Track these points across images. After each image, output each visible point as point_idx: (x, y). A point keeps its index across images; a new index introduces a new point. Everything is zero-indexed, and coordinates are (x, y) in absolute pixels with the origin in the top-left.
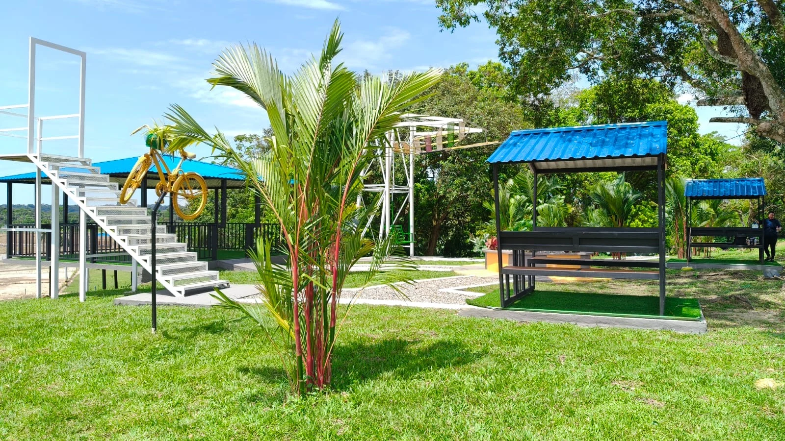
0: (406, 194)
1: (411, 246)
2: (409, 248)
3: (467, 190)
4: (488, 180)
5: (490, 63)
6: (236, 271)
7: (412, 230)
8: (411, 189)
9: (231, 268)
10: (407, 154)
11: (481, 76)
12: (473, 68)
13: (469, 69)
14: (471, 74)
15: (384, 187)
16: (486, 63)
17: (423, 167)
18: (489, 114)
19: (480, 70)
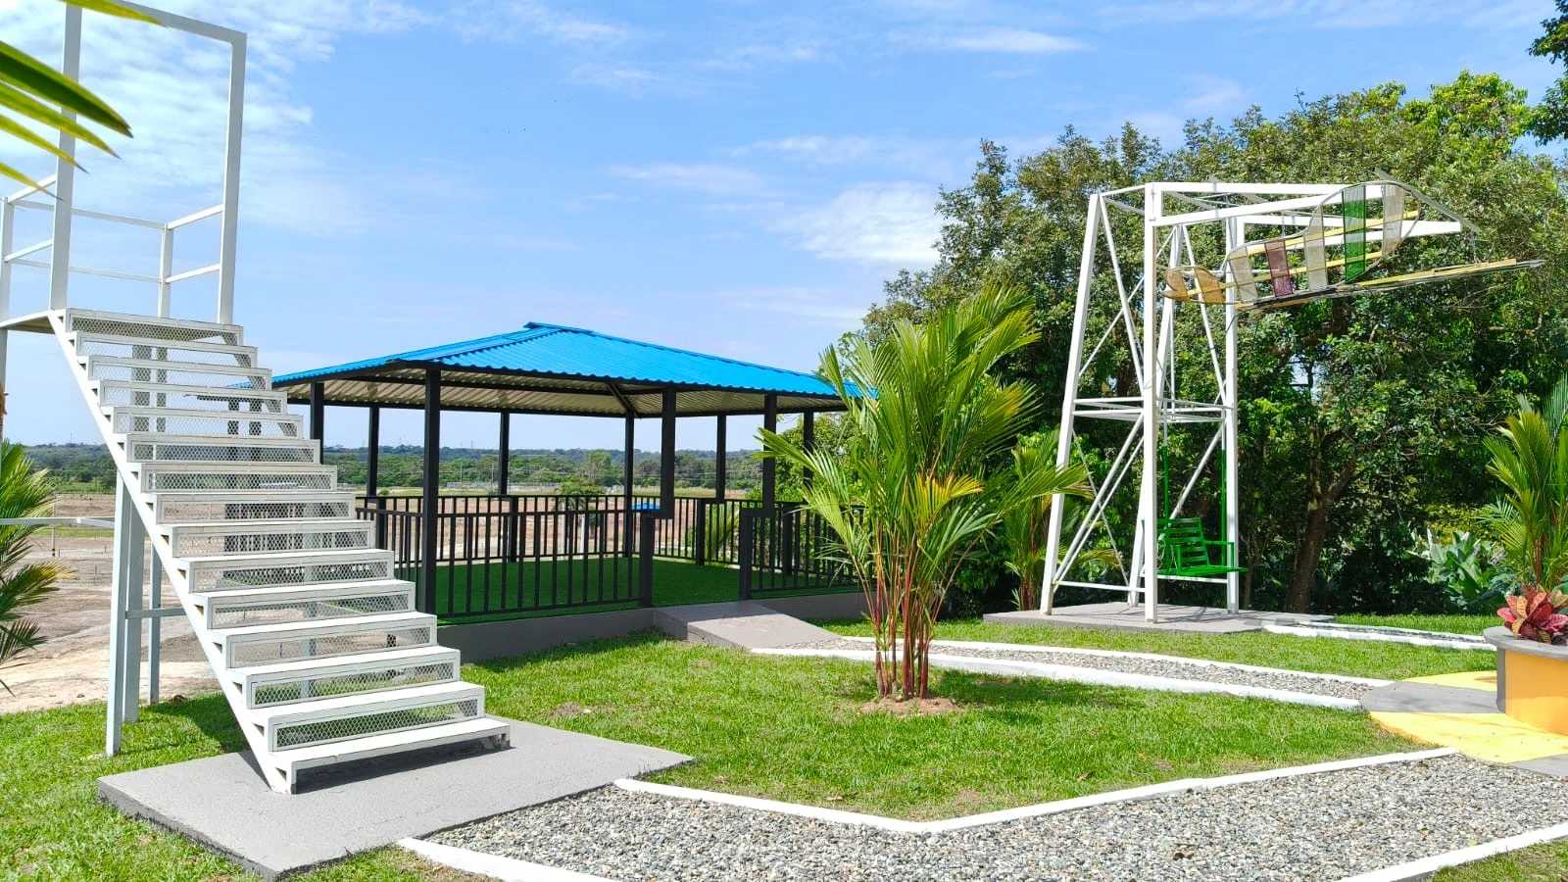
0: (1212, 429)
1: (1232, 581)
2: (1224, 586)
3: (1412, 412)
4: (1474, 387)
5: (1464, 78)
6: (693, 642)
7: (1232, 534)
8: (1229, 411)
9: (679, 634)
10: (1216, 304)
11: (1441, 115)
12: (1418, 94)
13: (1404, 101)
14: (1413, 111)
15: (1140, 404)
16: (1452, 80)
17: (1278, 355)
18: (1473, 195)
19: (1438, 99)
